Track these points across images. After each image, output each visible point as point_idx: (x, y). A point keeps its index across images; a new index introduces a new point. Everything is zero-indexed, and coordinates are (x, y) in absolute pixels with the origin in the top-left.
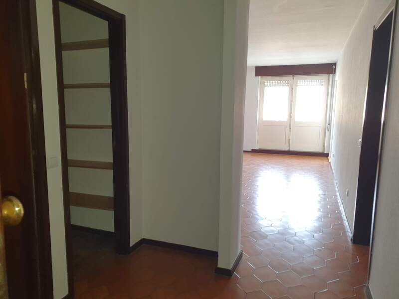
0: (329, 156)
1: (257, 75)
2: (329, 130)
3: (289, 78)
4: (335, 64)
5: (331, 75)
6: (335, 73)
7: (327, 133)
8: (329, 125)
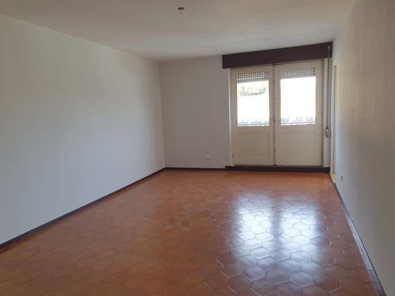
0: (331, 171)
1: (225, 66)
2: (329, 135)
3: (269, 68)
4: (330, 44)
5: (326, 60)
6: (331, 56)
7: (326, 139)
8: (327, 128)
